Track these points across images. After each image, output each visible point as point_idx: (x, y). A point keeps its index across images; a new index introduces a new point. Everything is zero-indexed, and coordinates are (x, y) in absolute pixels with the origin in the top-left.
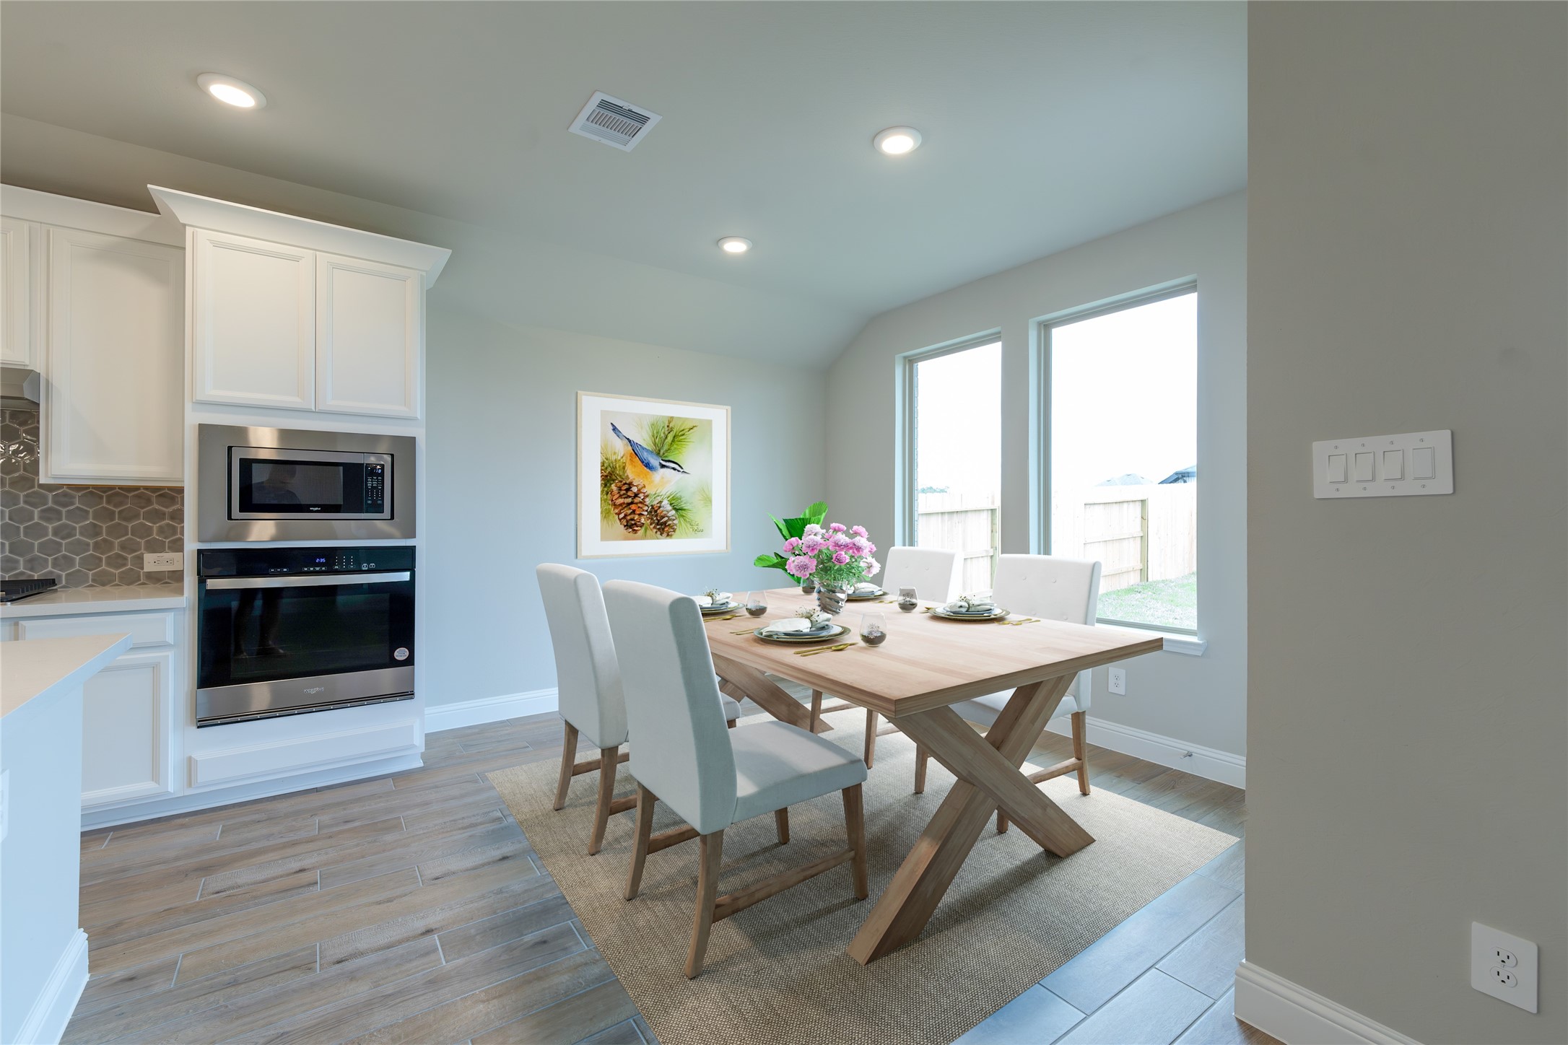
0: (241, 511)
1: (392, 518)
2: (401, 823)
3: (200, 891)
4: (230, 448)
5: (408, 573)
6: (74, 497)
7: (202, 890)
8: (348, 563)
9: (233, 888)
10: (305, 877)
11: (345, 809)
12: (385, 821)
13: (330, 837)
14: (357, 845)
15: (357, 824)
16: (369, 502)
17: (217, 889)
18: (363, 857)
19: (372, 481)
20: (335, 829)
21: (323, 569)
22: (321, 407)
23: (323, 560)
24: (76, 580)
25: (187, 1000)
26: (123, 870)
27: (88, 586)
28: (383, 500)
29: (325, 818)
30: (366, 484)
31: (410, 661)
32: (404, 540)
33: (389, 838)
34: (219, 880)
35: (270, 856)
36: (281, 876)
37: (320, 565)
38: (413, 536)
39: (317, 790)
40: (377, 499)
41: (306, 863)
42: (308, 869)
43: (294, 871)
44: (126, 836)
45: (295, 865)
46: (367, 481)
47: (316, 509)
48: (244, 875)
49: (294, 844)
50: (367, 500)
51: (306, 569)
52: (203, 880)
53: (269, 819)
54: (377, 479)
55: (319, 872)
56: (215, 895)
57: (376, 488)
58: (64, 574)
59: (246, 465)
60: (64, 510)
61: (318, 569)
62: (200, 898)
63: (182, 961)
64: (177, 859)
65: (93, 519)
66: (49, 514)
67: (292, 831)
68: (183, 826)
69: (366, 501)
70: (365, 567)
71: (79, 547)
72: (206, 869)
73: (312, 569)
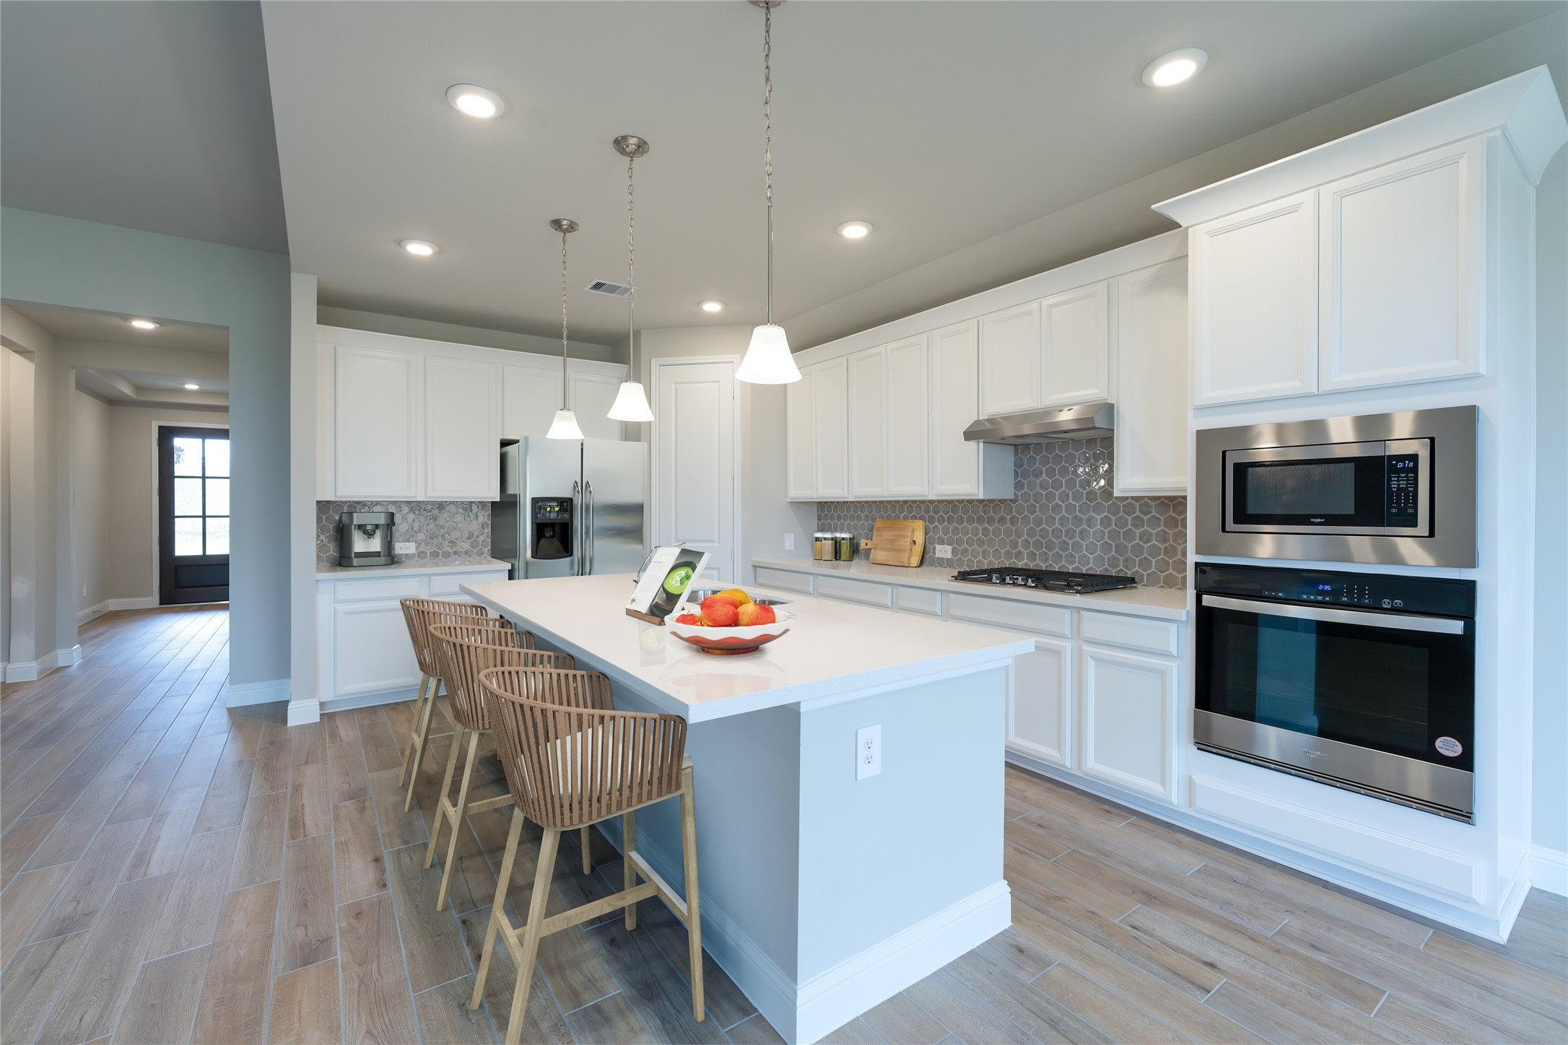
0: (1235, 522)
1: (1432, 534)
2: (1378, 1001)
3: (1125, 915)
4: (1224, 453)
5: (1461, 623)
6: (1152, 507)
7: (1129, 915)
8: (1361, 594)
9: (1146, 932)
10: (1207, 975)
11: (1329, 929)
12: (1359, 982)
13: (1278, 951)
14: (1293, 985)
15: (1322, 958)
16: (1394, 511)
17: (1137, 923)
18: (1283, 1005)
19: (1398, 481)
20: (1292, 946)
21: (1327, 599)
22: (1325, 387)
23: (1327, 588)
24: (1152, 581)
25: (1022, 1004)
26: (1107, 855)
27: (1160, 587)
28: (1416, 508)
29: (1296, 924)
30: (1389, 485)
31: (1466, 762)
32: (1457, 570)
33: (1340, 1008)
34: (1148, 917)
35: (1207, 927)
36: (1190, 956)
37: (1323, 593)
38: (1472, 563)
39: (1326, 885)
40: (1406, 507)
41: (1225, 961)
42: (1219, 969)
43: (1205, 959)
44: (1139, 826)
45: (1212, 954)
46: (1390, 480)
47: (1319, 520)
48: (1166, 927)
49: (1237, 930)
50: (1390, 507)
51: (1305, 597)
52: (1139, 906)
53: (1247, 886)
54: (1406, 476)
55: (1225, 981)
56: (1130, 929)
57: (1405, 489)
58: (1145, 573)
59: (1242, 470)
60: (1145, 518)
61: (1320, 598)
62: (1120, 921)
63: (1054, 967)
64: (1144, 872)
65: (1164, 526)
66: (1138, 522)
67: (1250, 914)
68: (1179, 844)
69: (1389, 510)
70: (1386, 604)
71: (1154, 551)
72: (1150, 898)
73: (1312, 597)
